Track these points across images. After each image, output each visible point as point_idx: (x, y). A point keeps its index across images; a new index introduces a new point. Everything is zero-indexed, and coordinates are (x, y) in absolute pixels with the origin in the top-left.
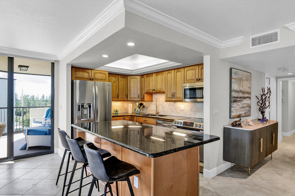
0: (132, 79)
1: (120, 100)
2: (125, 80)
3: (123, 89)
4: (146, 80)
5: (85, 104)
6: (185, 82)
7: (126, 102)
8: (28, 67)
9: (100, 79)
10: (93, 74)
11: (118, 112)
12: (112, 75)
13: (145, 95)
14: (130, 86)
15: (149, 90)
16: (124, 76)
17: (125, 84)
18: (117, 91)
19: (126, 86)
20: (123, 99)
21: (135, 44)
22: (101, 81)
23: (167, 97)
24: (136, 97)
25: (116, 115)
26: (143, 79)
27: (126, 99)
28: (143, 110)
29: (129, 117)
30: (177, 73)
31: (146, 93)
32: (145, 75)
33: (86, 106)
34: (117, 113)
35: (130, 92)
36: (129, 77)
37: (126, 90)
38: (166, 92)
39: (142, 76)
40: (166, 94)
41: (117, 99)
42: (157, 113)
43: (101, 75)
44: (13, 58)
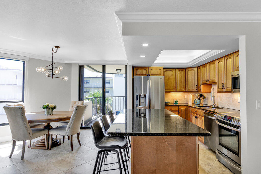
0: (190, 71)
1: (177, 91)
2: (182, 73)
3: (181, 81)
4: (202, 71)
5: (141, 95)
6: (235, 69)
7: (187, 93)
8: (120, 70)
9: (156, 74)
10: (150, 71)
11: (178, 103)
12: (170, 70)
13: (202, 86)
14: (188, 78)
15: (204, 81)
16: (182, 69)
17: (182, 76)
18: (175, 83)
19: (184, 78)
20: (181, 91)
21: (149, 44)
22: (156, 76)
23: (218, 88)
24: (194, 88)
25: (176, 105)
26: (200, 70)
27: (185, 91)
28: (204, 101)
29: (185, 107)
30: (227, 61)
31: (202, 84)
32: (201, 66)
33: (142, 96)
34: (176, 103)
35: (188, 83)
36: (187, 70)
37: (184, 82)
38: (218, 83)
39: (199, 67)
40: (218, 84)
41: (175, 91)
42: (214, 105)
43: (157, 71)
44: (105, 66)
